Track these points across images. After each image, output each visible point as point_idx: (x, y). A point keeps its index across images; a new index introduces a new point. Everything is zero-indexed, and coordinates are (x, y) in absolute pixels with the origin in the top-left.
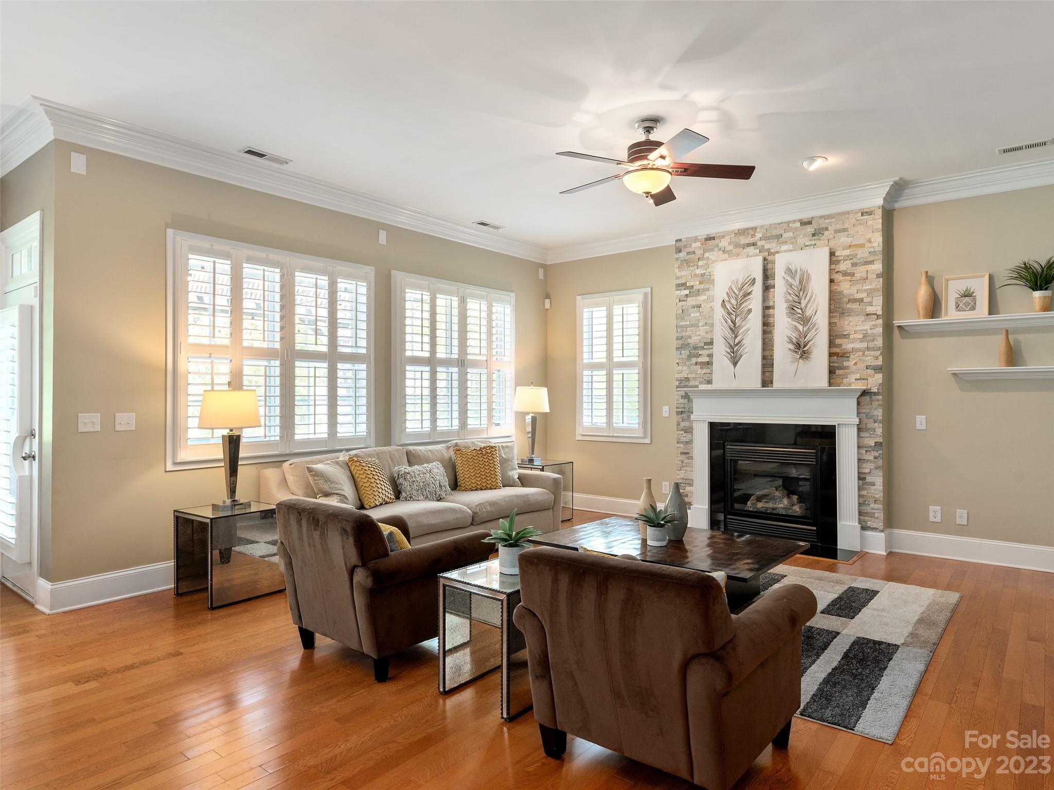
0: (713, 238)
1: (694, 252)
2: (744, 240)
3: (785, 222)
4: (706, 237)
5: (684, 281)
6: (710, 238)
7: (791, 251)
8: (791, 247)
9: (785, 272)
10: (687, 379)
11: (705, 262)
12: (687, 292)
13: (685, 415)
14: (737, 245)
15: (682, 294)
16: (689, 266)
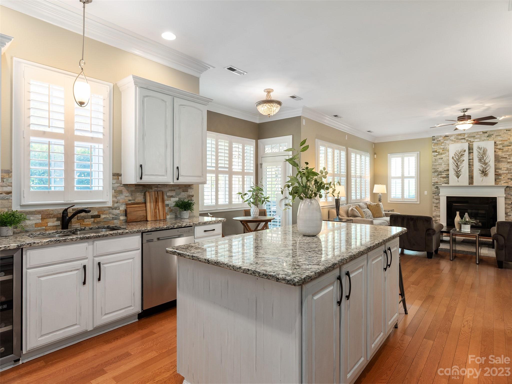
0: (448, 136)
1: (440, 141)
2: (460, 137)
3: (476, 132)
4: (445, 136)
5: (436, 150)
6: (446, 136)
7: (479, 141)
8: (479, 140)
9: (477, 148)
10: (437, 182)
11: (445, 144)
12: (437, 154)
13: (436, 194)
14: (457, 139)
15: (435, 154)
16: (438, 145)
